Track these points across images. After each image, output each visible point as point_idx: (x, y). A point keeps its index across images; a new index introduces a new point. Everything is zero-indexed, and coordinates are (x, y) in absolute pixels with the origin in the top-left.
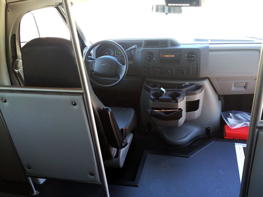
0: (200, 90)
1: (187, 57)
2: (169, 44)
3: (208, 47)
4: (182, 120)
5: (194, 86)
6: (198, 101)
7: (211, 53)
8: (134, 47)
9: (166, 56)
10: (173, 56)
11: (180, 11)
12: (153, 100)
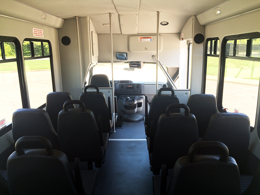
0: (142, 98)
1: (137, 86)
2: (130, 82)
3: (144, 83)
4: (136, 110)
5: (139, 97)
6: (142, 102)
7: (145, 85)
8: (116, 82)
9: (129, 86)
10: (131, 86)
11: (134, 70)
12: (125, 101)
